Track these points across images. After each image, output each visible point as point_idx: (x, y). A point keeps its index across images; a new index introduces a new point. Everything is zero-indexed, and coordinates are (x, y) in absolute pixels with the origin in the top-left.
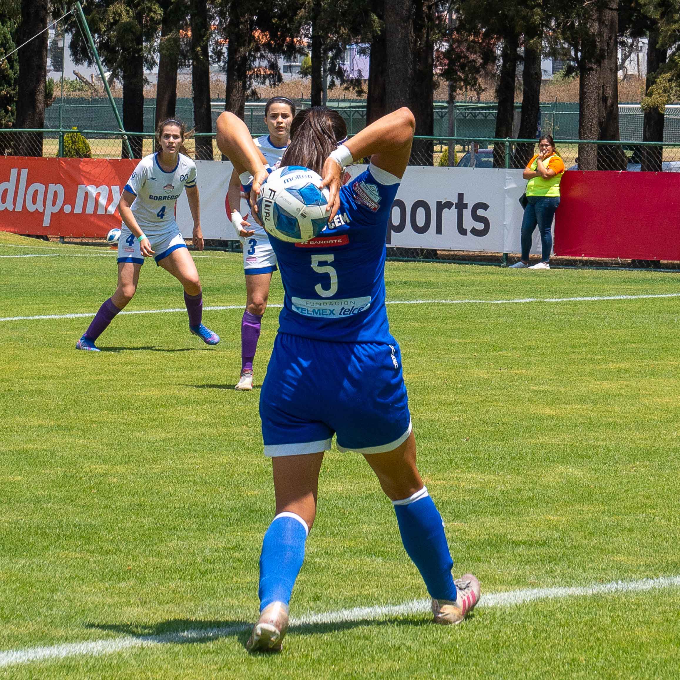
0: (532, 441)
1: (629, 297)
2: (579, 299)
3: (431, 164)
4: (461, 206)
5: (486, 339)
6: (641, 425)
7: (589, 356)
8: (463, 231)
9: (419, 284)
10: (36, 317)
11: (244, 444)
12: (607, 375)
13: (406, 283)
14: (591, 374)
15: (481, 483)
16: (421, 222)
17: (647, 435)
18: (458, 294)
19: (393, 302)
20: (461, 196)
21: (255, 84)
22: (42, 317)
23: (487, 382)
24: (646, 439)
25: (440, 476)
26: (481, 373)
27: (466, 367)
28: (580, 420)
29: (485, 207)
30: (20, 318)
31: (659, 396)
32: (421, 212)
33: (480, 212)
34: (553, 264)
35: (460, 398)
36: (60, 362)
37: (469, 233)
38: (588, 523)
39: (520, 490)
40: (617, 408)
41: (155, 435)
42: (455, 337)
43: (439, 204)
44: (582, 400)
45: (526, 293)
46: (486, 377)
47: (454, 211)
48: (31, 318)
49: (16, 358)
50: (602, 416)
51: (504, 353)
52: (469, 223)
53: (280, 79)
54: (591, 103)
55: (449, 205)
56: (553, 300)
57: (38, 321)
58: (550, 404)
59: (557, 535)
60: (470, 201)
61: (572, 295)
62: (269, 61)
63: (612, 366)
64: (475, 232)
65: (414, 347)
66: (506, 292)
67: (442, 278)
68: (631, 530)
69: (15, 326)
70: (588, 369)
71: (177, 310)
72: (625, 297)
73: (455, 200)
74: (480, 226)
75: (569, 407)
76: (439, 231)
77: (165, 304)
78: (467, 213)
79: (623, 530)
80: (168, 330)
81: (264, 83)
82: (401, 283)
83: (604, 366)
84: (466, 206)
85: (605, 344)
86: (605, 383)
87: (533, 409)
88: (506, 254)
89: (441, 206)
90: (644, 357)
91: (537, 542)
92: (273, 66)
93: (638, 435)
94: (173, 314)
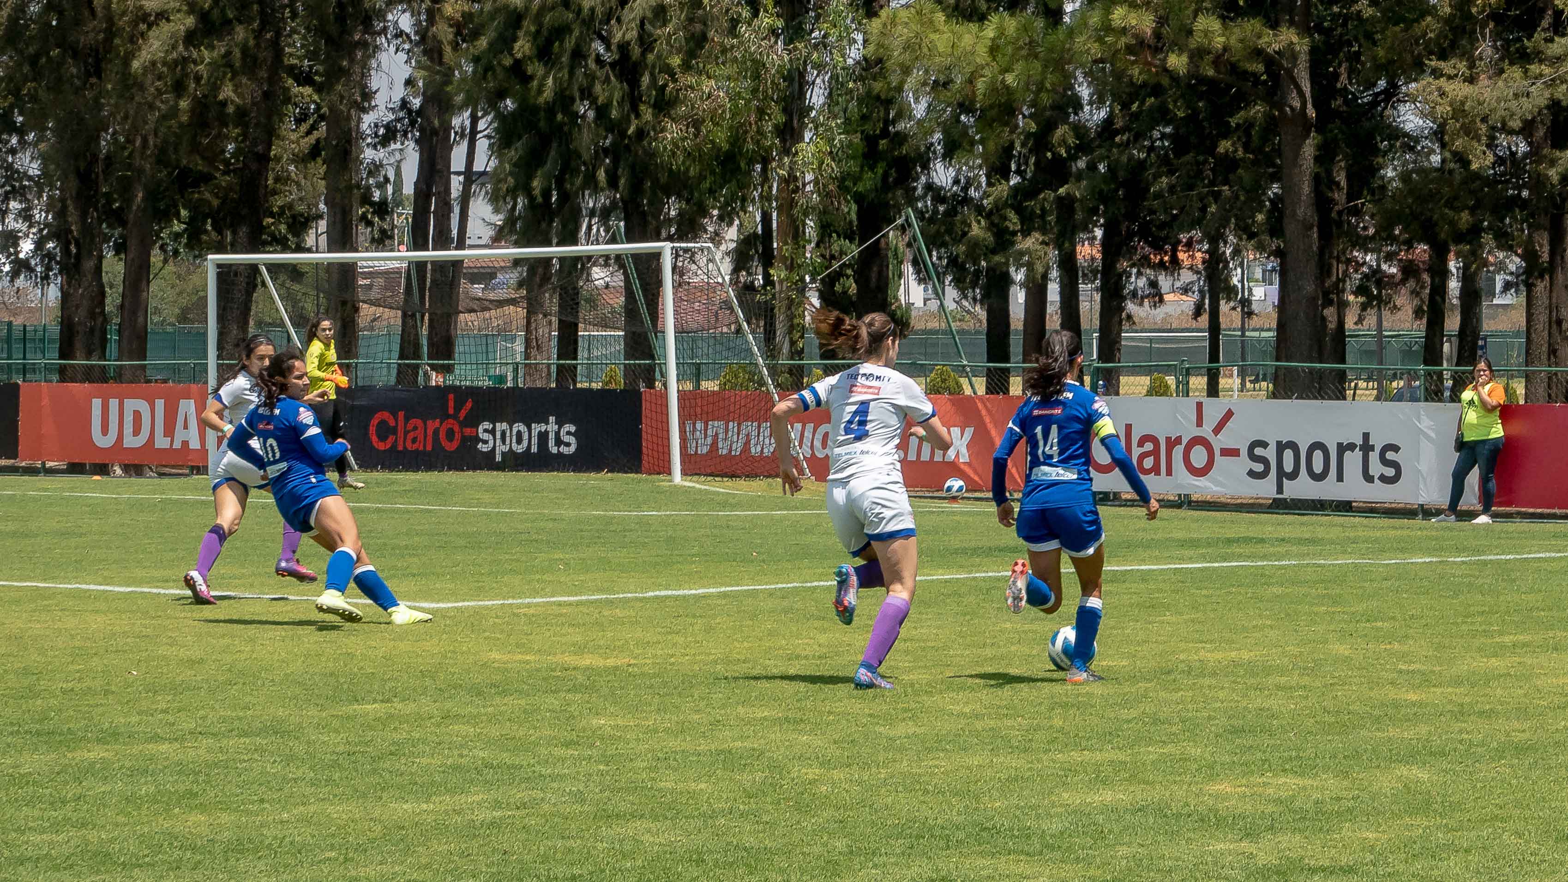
0: (1379, 734)
1: (1553, 555)
2: (1490, 557)
3: (1344, 398)
4: (1367, 448)
5: (1361, 607)
6: (1522, 712)
7: (1484, 627)
8: (1369, 478)
9: (1300, 541)
10: (816, 584)
11: (1009, 741)
12: (1499, 651)
13: (1283, 540)
14: (1480, 650)
15: (1293, 790)
16: (1318, 468)
17: (1527, 725)
18: (1344, 552)
19: (1259, 563)
20: (1366, 436)
21: (1131, 307)
22: (822, 583)
23: (1347, 660)
24: (1524, 731)
25: (1244, 781)
26: (1342, 649)
27: (1326, 642)
28: (1449, 707)
29: (1395, 448)
30: (795, 584)
31: (1557, 676)
32: (1318, 455)
33: (1390, 455)
34: (1494, 516)
35: (1306, 680)
36: (823, 638)
37: (1376, 480)
38: (1415, 842)
39: (1338, 799)
40: (1499, 691)
41: (901, 730)
42: (1323, 605)
43: (1340, 445)
44: (1457, 682)
45: (1429, 552)
46: (1347, 653)
47: (1358, 454)
48: (809, 585)
49: (771, 634)
50: (1478, 702)
51: (1380, 624)
52: (1376, 468)
53: (1161, 300)
54: (1540, 327)
55: (1351, 447)
56: (1459, 559)
57: (815, 588)
58: (1414, 687)
59: (1369, 857)
60: (1377, 442)
61: (1484, 553)
62: (1148, 279)
63: (1507, 639)
64: (1383, 479)
65: (1268, 618)
66: (1402, 550)
67: (1334, 533)
68: (1467, 851)
69: (785, 594)
70: (1477, 642)
71: (990, 574)
72: (1548, 555)
73: (1359, 441)
74: (1390, 472)
75: (1438, 690)
76: (1340, 478)
77: (978, 567)
78: (1374, 457)
79: (1457, 851)
80: (972, 599)
81: (1141, 304)
82: (1277, 540)
83: (1497, 640)
84: (1372, 448)
85: (1508, 612)
86: (1494, 660)
87: (1392, 694)
88: (1422, 505)
89: (1342, 449)
90: (1552, 627)
91: (1341, 868)
92: (1153, 284)
93: (1516, 725)
94: (984, 579)
